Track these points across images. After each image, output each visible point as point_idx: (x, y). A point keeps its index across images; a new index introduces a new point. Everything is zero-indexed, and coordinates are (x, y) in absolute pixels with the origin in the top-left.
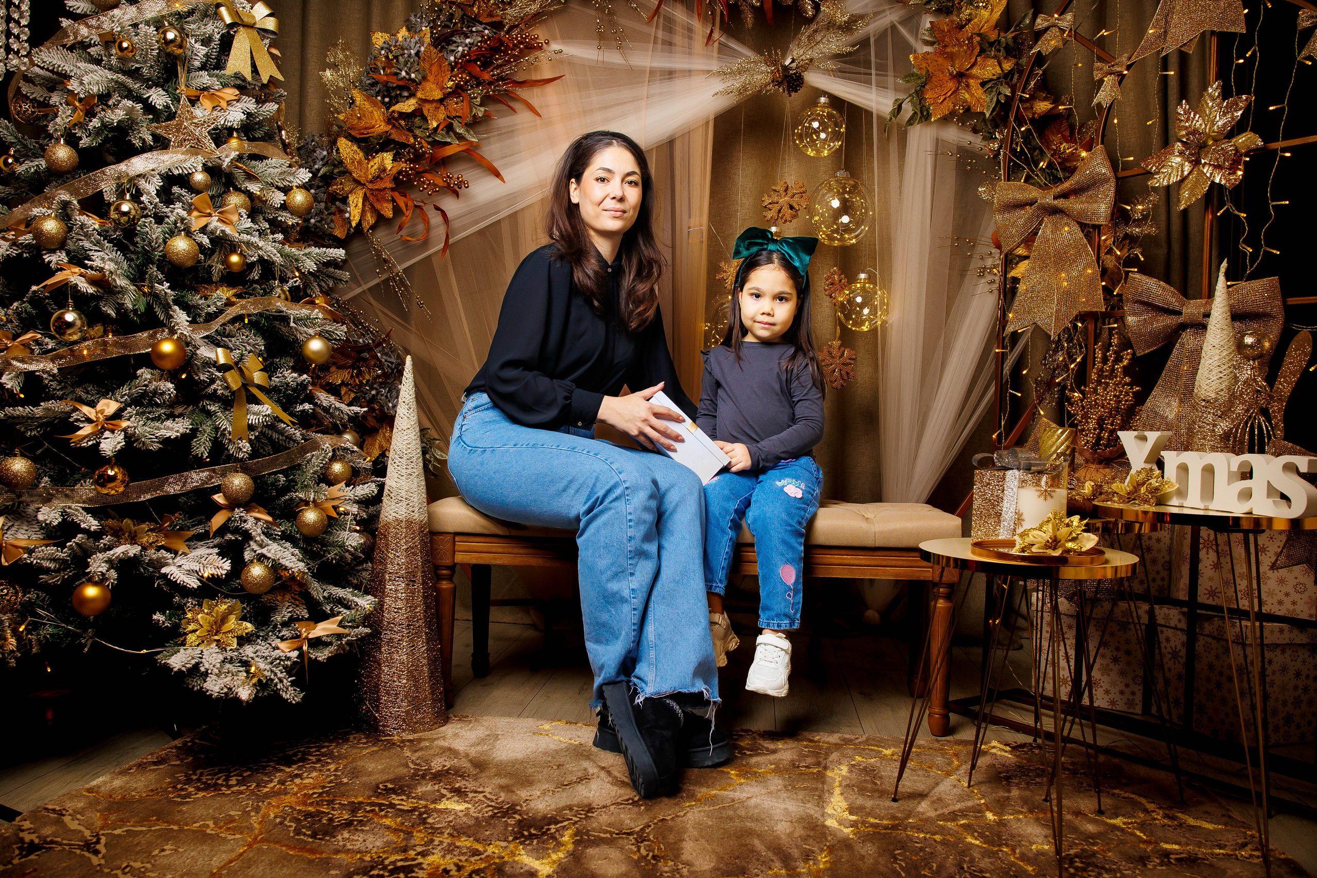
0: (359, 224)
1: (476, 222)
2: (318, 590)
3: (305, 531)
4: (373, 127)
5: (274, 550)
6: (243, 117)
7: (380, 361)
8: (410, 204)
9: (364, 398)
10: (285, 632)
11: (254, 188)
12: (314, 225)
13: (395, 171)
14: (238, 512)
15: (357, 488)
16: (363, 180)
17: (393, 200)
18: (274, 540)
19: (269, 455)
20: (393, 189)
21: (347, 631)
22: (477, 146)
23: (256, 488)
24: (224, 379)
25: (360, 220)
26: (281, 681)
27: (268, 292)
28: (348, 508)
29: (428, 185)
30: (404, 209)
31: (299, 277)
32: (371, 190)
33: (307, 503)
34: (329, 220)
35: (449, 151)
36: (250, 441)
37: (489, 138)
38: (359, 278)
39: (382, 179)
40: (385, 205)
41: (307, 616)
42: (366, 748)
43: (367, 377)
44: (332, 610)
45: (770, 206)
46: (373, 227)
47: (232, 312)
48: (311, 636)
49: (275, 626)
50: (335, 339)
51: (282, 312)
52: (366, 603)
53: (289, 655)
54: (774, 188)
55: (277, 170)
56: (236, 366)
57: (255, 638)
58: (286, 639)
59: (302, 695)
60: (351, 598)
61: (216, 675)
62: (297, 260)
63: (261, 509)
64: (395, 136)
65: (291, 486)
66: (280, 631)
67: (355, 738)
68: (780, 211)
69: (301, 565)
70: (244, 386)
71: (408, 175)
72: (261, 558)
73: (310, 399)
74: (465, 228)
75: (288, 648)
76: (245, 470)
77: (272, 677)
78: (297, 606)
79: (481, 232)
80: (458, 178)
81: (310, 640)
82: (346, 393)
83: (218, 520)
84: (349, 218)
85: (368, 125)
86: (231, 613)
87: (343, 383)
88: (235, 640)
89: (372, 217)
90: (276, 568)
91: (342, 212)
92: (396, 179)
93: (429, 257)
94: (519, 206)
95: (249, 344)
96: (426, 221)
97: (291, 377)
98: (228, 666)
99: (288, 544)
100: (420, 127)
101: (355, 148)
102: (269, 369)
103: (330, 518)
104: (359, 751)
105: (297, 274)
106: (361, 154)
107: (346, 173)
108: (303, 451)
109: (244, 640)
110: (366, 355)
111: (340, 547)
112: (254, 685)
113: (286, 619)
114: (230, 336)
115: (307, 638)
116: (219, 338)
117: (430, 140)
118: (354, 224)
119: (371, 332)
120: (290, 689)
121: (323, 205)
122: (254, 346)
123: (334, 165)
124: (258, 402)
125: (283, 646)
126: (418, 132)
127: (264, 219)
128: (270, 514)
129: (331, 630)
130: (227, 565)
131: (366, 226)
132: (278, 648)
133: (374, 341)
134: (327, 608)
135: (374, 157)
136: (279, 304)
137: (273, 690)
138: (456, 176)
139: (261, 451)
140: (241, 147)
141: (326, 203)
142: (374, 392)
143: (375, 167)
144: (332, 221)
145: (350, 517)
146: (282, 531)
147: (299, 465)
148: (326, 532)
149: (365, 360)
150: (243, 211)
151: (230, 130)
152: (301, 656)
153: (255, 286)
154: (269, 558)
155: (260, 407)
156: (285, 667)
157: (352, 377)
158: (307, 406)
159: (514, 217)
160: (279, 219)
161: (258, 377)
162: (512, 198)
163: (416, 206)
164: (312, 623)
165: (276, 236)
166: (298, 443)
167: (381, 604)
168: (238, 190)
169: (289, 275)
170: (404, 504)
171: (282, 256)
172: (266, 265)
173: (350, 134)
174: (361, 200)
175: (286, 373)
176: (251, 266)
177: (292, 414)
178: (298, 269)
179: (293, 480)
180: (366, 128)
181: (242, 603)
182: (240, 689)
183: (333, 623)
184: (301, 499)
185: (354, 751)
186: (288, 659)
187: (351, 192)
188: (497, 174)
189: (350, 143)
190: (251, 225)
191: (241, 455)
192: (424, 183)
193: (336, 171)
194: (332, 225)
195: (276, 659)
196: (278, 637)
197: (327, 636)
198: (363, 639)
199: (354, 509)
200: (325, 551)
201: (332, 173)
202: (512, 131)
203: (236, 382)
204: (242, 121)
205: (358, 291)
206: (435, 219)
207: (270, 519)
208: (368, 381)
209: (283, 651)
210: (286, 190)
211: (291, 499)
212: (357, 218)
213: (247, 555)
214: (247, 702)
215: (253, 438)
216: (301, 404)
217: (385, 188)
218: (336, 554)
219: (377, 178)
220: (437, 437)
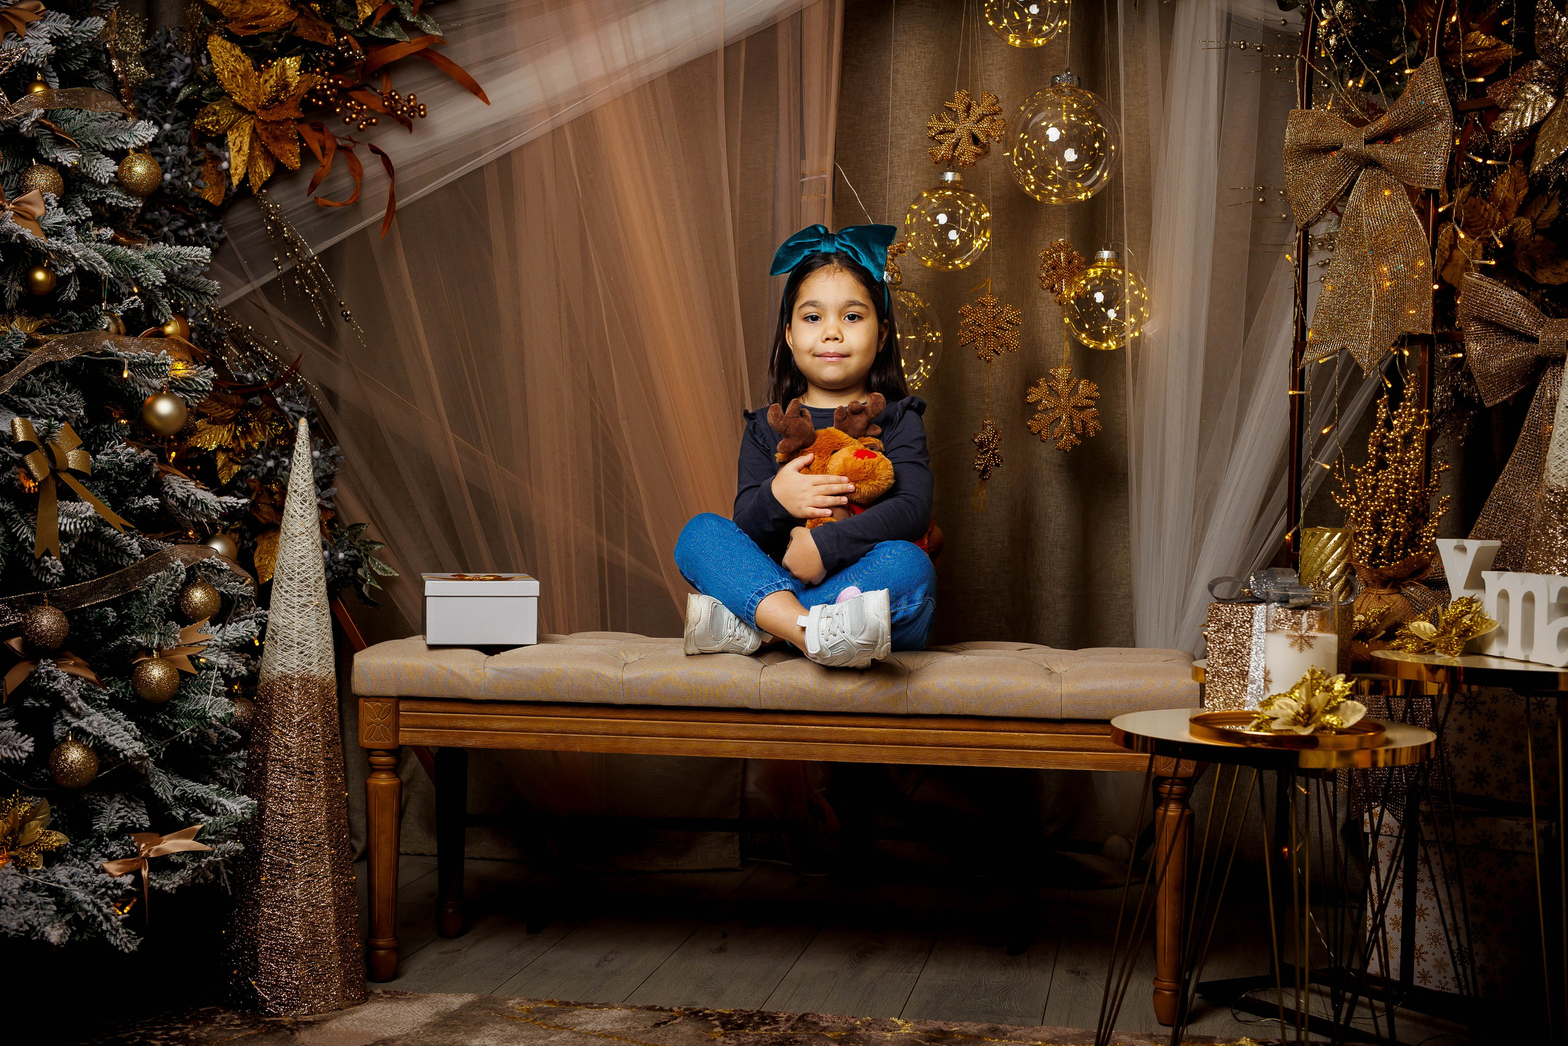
0: (245, 179)
1: (443, 171)
2: (165, 786)
3: (145, 694)
4: (267, 14)
5: (96, 722)
6: (51, 49)
7: (282, 412)
8: (329, 144)
9: (255, 473)
10: (114, 847)
11: (68, 158)
12: (170, 183)
13: (303, 90)
14: (46, 666)
15: (229, 628)
16: (250, 105)
17: (301, 140)
18: (99, 708)
19: (92, 577)
20: (300, 121)
21: (207, 848)
22: (442, 42)
23: (71, 628)
24: (22, 464)
25: (246, 175)
26: (107, 918)
27: (90, 323)
28: (213, 659)
29: (358, 113)
30: (319, 154)
31: (139, 294)
32: (264, 122)
33: (148, 651)
34: (194, 175)
35: (394, 54)
36: (63, 558)
37: (463, 26)
38: (246, 268)
39: (282, 102)
40: (287, 147)
41: (147, 824)
42: (239, 1031)
43: (260, 436)
44: (187, 815)
45: (941, 137)
46: (267, 184)
47: (35, 358)
48: (152, 855)
49: (100, 839)
50: (196, 391)
51: (111, 354)
52: (237, 806)
53: (119, 880)
54: (948, 104)
55: (104, 124)
56: (42, 443)
57: (69, 857)
58: (116, 858)
59: (138, 941)
60: (216, 799)
61: (13, 906)
62: (135, 268)
63: (80, 661)
64: (304, 32)
65: (124, 625)
66: (107, 846)
67: (223, 1019)
68: (956, 146)
69: (138, 747)
70: (54, 472)
71: (325, 98)
72: (80, 734)
73: (156, 487)
74: (422, 182)
75: (120, 870)
76: (56, 602)
77: (95, 912)
78: (133, 809)
79: (451, 187)
80: (409, 101)
81: (152, 861)
82: (223, 466)
83: (15, 677)
84: (228, 170)
85: (259, 12)
86: (33, 818)
87: (220, 448)
88: (41, 858)
89: (266, 166)
90: (101, 750)
91: (218, 159)
92: (305, 105)
93: (364, 231)
94: (513, 143)
95: (61, 407)
96: (356, 171)
97: (125, 452)
98: (30, 894)
99: (120, 715)
100: (345, 14)
101: (237, 51)
102: (91, 444)
103: (183, 674)
104: (228, 1035)
105: (136, 290)
106: (248, 62)
107: (221, 95)
108: (143, 570)
109: (52, 857)
110: (257, 400)
111: (199, 719)
112: (68, 923)
113: (115, 827)
114: (33, 394)
115: (147, 857)
116: (16, 398)
117: (362, 35)
118: (235, 181)
119: (266, 361)
120: (121, 930)
121: (184, 150)
122: (68, 409)
123: (205, 85)
124: (74, 498)
125: (112, 867)
126: (342, 23)
127: (85, 201)
128: (92, 668)
129: (185, 845)
130: (28, 745)
131: (256, 182)
132: (104, 871)
133: (269, 375)
134: (179, 813)
135: (269, 66)
136: (106, 342)
137: (96, 933)
138: (404, 96)
139: (80, 571)
140: (48, 96)
141: (189, 145)
142: (270, 463)
143: (272, 82)
144: (200, 175)
145: (215, 673)
146: (111, 695)
147: (138, 592)
148: (177, 696)
149: (254, 408)
150: (52, 197)
151: (33, 68)
152: (138, 881)
153: (70, 313)
154: (89, 735)
155: (78, 505)
156: (115, 899)
157: (235, 437)
158: (150, 501)
159: (505, 162)
160: (108, 201)
161: (73, 458)
162: (502, 129)
163: (339, 148)
164: (155, 836)
165: (102, 231)
166: (136, 559)
167: (261, 809)
168: (43, 161)
169: (124, 289)
170: (296, 651)
171: (110, 261)
172: (88, 278)
173: (227, 31)
174: (247, 140)
175: (118, 448)
176: (62, 282)
177: (126, 514)
178: (137, 282)
179: (129, 617)
180: (256, 17)
181: (51, 803)
182: (48, 928)
183: (186, 837)
184: (139, 644)
185: (220, 1034)
186: (118, 886)
187: (230, 127)
188: (476, 91)
189: (229, 45)
190: (66, 218)
191: (49, 579)
192: (352, 108)
193: (206, 92)
194: (200, 182)
195: (101, 887)
196: (104, 855)
197: (179, 854)
198: (234, 861)
199: (223, 661)
200: (175, 725)
201: (200, 96)
202: (503, 15)
203: (40, 468)
204: (48, 55)
205: (246, 290)
206: (372, 168)
207: (92, 676)
208: (261, 444)
209: (111, 875)
210: (119, 156)
211: (124, 645)
212: (241, 171)
213: (58, 731)
214: (58, 945)
215: (67, 552)
216: (141, 496)
217: (288, 119)
218: (193, 730)
219: (274, 101)
220: (376, 537)
